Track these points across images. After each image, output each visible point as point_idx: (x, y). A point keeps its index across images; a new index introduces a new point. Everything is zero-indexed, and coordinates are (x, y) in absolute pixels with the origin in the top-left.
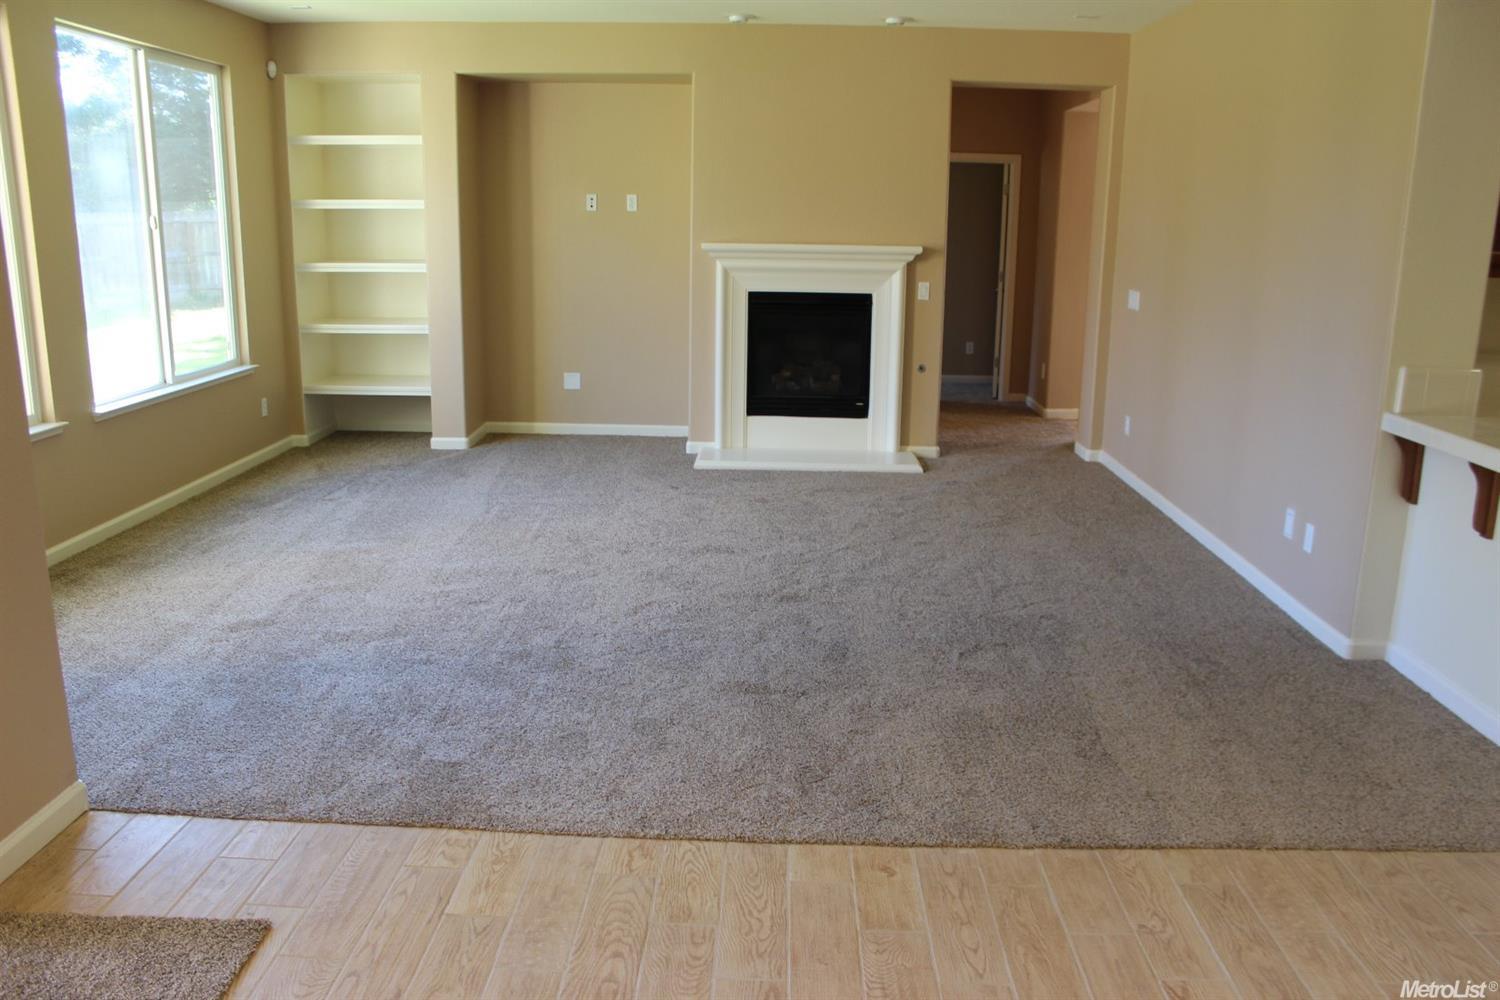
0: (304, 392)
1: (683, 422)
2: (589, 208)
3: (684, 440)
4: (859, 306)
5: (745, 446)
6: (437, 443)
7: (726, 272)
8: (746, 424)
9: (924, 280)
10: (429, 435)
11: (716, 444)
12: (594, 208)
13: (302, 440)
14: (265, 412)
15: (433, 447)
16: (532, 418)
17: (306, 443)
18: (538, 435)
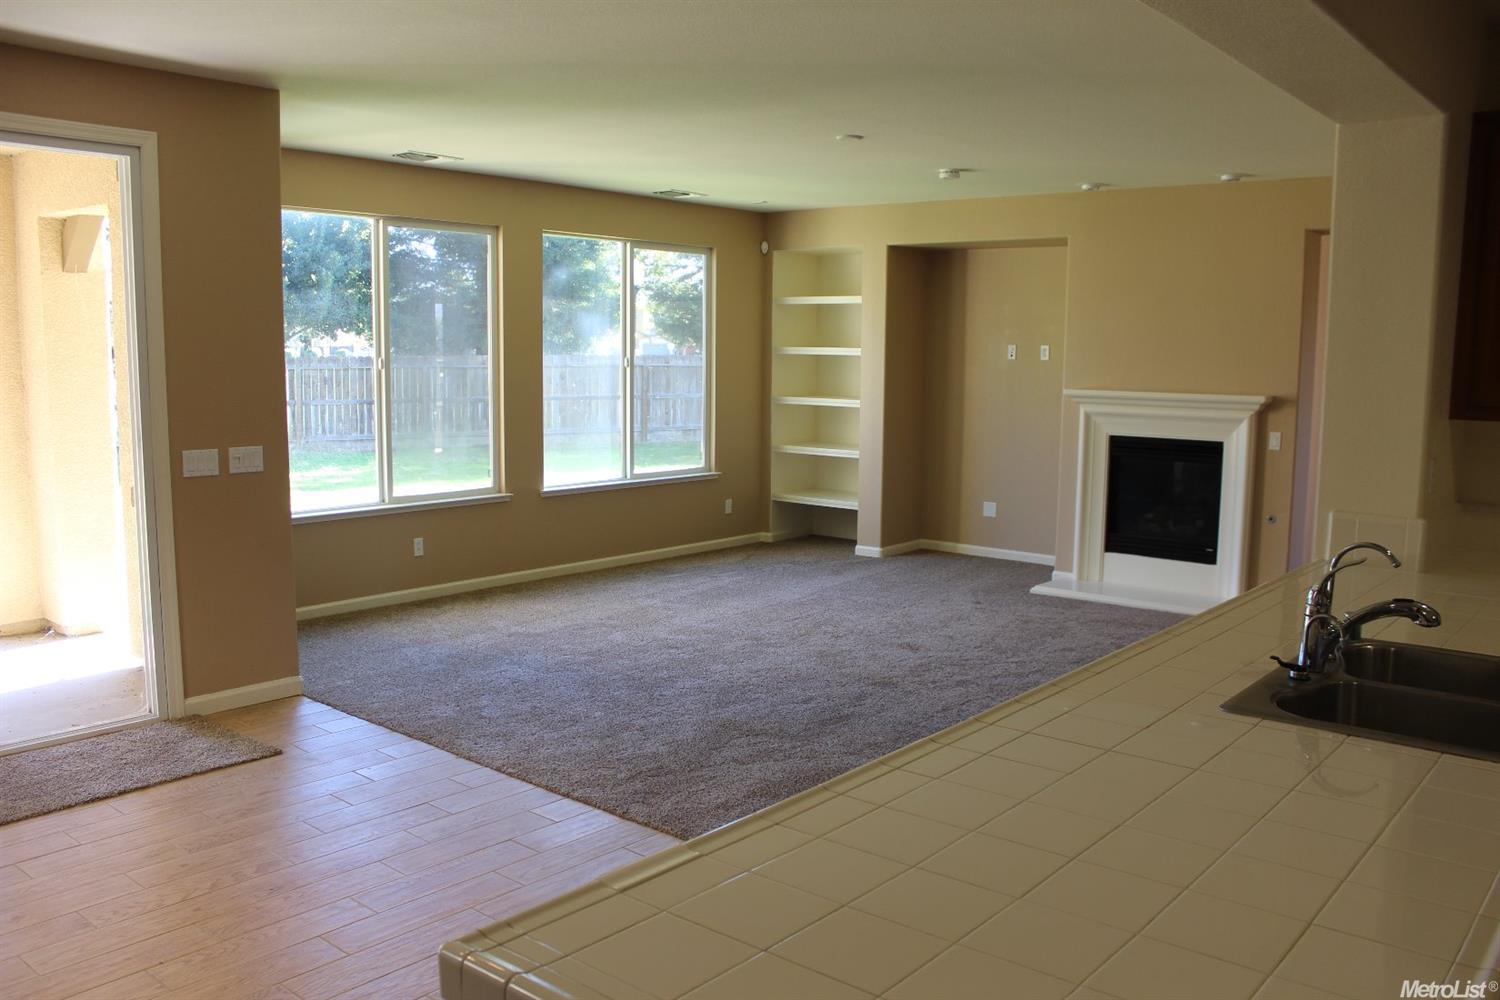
0: (773, 499)
1: (1051, 552)
2: (1010, 358)
3: (1051, 569)
4: (1211, 453)
5: (1101, 579)
6: (861, 550)
7: (1088, 417)
8: (1102, 558)
9: (1276, 430)
10: (854, 543)
11: (1073, 576)
12: (1013, 358)
13: (766, 536)
14: (728, 510)
15: (857, 553)
16: (956, 540)
17: (770, 540)
18: (959, 555)
